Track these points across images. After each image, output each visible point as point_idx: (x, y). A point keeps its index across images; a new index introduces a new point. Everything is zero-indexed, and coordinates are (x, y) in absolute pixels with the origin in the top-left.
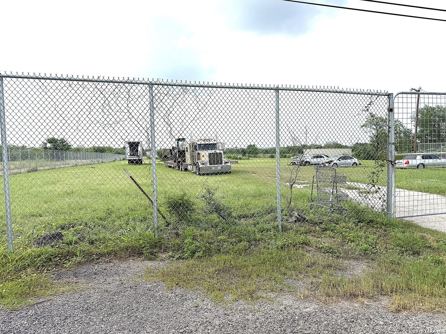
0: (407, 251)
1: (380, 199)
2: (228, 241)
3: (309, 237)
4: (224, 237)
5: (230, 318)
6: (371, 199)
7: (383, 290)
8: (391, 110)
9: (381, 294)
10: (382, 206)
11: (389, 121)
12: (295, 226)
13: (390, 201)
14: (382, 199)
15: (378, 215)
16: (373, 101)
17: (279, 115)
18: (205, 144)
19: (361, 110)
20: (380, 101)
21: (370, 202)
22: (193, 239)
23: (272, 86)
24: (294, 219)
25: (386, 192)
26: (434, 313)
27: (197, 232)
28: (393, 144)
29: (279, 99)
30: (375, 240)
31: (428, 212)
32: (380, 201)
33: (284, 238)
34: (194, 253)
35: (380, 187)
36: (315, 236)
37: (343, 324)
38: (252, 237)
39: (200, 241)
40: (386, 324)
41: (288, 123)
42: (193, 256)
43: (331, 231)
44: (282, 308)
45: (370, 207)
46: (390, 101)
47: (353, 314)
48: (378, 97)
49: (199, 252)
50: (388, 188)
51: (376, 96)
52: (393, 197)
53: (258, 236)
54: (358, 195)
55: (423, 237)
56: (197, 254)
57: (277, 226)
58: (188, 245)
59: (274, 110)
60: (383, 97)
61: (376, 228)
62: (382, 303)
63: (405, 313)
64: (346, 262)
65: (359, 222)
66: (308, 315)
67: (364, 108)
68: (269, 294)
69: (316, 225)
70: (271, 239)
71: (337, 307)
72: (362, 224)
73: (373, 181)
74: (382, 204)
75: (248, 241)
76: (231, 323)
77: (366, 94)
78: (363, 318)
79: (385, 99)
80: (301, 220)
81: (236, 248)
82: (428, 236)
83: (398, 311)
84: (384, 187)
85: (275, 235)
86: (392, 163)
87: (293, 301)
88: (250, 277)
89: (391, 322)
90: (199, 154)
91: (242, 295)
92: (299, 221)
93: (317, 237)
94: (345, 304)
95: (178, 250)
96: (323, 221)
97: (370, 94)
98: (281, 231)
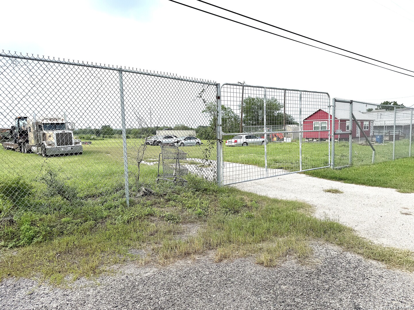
0: (230, 210)
1: (212, 171)
2: (73, 222)
3: (155, 209)
4: (68, 219)
5: (69, 298)
6: (205, 171)
7: (210, 246)
8: (218, 98)
9: (209, 249)
10: (214, 176)
11: (217, 106)
12: (143, 200)
13: (220, 172)
14: (213, 171)
15: (211, 184)
16: (205, 89)
17: (124, 95)
18: (51, 124)
19: (196, 96)
20: (210, 90)
21: (204, 173)
22: (32, 224)
23: (115, 67)
24: (142, 193)
25: (216, 165)
26: (245, 257)
27: (36, 217)
28: (221, 126)
29: (123, 80)
30: (207, 205)
31: (246, 179)
32: (212, 173)
33: (131, 212)
34: (32, 239)
35: (212, 161)
36: (159, 207)
37: (177, 280)
38: (99, 215)
39: (40, 226)
40: (211, 273)
41: (132, 103)
42: (31, 242)
43: (174, 201)
44: (123, 277)
45: (204, 177)
46: (217, 90)
47: (186, 270)
48: (208, 85)
49: (39, 237)
50: (218, 161)
51: (207, 85)
52: (221, 169)
53: (105, 213)
54: (195, 169)
55: (242, 199)
56: (35, 240)
57: (125, 202)
58: (25, 232)
59: (118, 90)
60: (212, 86)
61: (209, 195)
62: (210, 256)
63: (225, 261)
64: (184, 226)
65: (196, 191)
66: (147, 279)
67: (198, 95)
68: (112, 267)
69: (161, 197)
70: (118, 214)
71: (173, 267)
72: (198, 193)
73: (206, 156)
74: (213, 175)
75: (95, 220)
76: (69, 303)
77: (199, 83)
78: (193, 272)
79: (214, 88)
80: (148, 194)
81: (81, 228)
82: (245, 197)
83: (220, 261)
84: (214, 161)
85: (122, 211)
86: (220, 141)
87: (135, 269)
88: (94, 254)
89: (215, 271)
90: (44, 134)
91: (84, 272)
92: (146, 195)
93: (162, 208)
94: (180, 263)
95: (13, 238)
96: (167, 193)
97: (202, 83)
98: (128, 206)
